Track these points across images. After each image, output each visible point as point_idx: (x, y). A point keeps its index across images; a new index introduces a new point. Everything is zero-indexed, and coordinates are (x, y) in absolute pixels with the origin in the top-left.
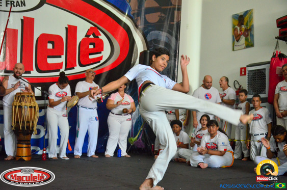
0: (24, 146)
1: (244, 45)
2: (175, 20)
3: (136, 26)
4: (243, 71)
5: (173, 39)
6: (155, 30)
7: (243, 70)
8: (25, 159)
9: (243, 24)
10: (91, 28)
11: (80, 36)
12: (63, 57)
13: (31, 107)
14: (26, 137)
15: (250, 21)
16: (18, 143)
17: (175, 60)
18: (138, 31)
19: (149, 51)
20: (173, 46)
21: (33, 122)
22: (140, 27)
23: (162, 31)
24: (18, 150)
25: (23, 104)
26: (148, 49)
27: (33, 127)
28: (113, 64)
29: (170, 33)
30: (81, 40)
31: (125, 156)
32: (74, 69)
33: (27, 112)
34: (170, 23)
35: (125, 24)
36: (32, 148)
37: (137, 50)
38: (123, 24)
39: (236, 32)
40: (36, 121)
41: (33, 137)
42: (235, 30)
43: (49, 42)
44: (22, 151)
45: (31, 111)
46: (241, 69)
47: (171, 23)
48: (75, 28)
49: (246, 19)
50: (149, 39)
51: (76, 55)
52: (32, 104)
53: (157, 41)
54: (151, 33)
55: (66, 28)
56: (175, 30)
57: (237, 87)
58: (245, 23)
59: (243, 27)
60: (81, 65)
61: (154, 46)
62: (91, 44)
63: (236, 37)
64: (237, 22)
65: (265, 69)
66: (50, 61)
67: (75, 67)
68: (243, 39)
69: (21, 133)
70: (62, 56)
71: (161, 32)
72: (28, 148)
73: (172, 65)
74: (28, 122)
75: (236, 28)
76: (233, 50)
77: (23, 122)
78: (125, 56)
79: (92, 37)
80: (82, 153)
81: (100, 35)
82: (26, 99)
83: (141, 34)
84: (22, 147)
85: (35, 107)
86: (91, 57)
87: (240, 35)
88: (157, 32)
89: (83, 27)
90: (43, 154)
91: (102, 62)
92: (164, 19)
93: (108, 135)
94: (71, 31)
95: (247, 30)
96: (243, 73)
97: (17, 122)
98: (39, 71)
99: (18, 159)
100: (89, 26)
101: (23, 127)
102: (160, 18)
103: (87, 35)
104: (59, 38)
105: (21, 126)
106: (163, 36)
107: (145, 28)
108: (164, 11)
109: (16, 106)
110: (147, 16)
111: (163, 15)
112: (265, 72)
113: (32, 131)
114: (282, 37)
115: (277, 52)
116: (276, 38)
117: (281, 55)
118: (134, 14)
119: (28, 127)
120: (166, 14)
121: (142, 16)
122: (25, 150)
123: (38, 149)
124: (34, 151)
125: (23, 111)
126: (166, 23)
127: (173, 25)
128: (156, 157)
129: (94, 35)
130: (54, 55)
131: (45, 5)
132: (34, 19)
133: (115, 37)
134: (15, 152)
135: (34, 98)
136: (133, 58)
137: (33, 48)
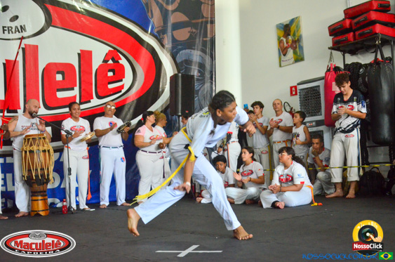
0: (40, 198)
1: (293, 60)
2: (209, 36)
3: (162, 45)
4: (293, 91)
5: (208, 59)
6: (185, 49)
7: (294, 89)
8: (42, 213)
9: (289, 35)
10: (110, 51)
11: (97, 62)
12: (77, 89)
13: (44, 151)
14: (41, 188)
15: (298, 31)
16: (32, 196)
17: (212, 83)
19: (180, 75)
20: (208, 67)
21: (48, 169)
22: (166, 46)
23: (194, 49)
24: (32, 203)
25: (35, 148)
26: (179, 72)
27: (48, 175)
29: (204, 51)
30: (97, 67)
32: (90, 102)
33: (39, 159)
36: (50, 200)
37: (166, 74)
38: (146, 44)
39: (282, 44)
40: (51, 168)
41: (49, 186)
42: (280, 42)
43: (58, 73)
44: (38, 205)
45: (45, 156)
46: (291, 88)
47: (204, 39)
48: (90, 53)
49: (293, 28)
50: (179, 60)
51: (92, 84)
52: (46, 148)
53: (188, 62)
54: (181, 52)
55: (79, 54)
56: (209, 47)
57: (288, 109)
58: (292, 33)
59: (290, 38)
60: (99, 97)
61: (186, 68)
62: (110, 71)
63: (283, 51)
64: (282, 33)
65: (319, 86)
66: (60, 95)
67: (91, 100)
68: (290, 52)
69: (35, 184)
70: (75, 88)
71: (192, 51)
72: (45, 200)
73: (209, 89)
74: (42, 169)
75: (282, 40)
76: (280, 66)
77: (36, 170)
78: (151, 82)
79: (111, 62)
80: (110, 202)
81: (121, 59)
82: (37, 142)
83: (169, 55)
84: (38, 200)
85: (49, 151)
86: (111, 86)
87: (287, 48)
88: (188, 51)
89: (99, 52)
90: (64, 206)
91: (123, 91)
92: (196, 35)
94: (85, 57)
95: (294, 42)
96: (294, 93)
97: (30, 170)
98: (47, 107)
99: (33, 214)
100: (107, 49)
101: (37, 176)
102: (191, 35)
103: (105, 61)
104: (71, 66)
105: (34, 174)
106: (196, 55)
107: (173, 48)
108: (195, 26)
109: (26, 152)
110: (175, 33)
111: (194, 31)
112: (319, 89)
113: (48, 181)
114: (336, 46)
115: (331, 65)
116: (329, 48)
117: (337, 69)
118: (158, 32)
119: (43, 175)
120: (197, 29)
121: (170, 34)
122: (40, 203)
123: (57, 201)
124: (53, 204)
125: (35, 156)
126: (197, 40)
127: (206, 41)
128: (198, 199)
129: (113, 60)
130: (65, 87)
131: (51, 28)
132: (37, 46)
133: (137, 61)
134: (29, 206)
135: (47, 140)
136: (161, 84)
137: (38, 81)
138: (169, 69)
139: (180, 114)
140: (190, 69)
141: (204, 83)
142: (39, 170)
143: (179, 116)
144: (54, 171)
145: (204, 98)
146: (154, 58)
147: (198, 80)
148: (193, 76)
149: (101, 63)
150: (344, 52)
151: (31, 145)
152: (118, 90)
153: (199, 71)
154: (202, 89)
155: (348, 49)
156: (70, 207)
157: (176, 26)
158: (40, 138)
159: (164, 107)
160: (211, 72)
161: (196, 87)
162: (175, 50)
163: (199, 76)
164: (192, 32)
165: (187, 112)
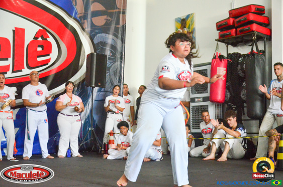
2: (121, 23)
3: (83, 29)
5: (119, 42)
6: (102, 33)
9: (185, 27)
10: (40, 30)
11: (29, 38)
12: (10, 60)
15: (192, 25)
17: (121, 62)
18: (85, 34)
19: (95, 54)
20: (119, 49)
22: (86, 30)
23: (109, 34)
26: (95, 51)
29: (116, 35)
30: (29, 43)
32: (22, 71)
34: (115, 27)
37: (84, 52)
38: (70, 26)
47: (117, 26)
48: (23, 30)
49: (188, 22)
50: (96, 41)
51: (24, 56)
53: (104, 44)
54: (98, 35)
55: (13, 31)
56: (121, 33)
58: (187, 26)
59: (186, 29)
60: (29, 68)
61: (101, 48)
62: (39, 46)
65: (206, 70)
67: (23, 70)
71: (107, 35)
73: (119, 67)
75: (179, 31)
78: (73, 58)
79: (40, 39)
81: (49, 37)
83: (88, 37)
86: (39, 59)
88: (103, 35)
89: (31, 30)
91: (50, 64)
93: (59, 136)
94: (19, 33)
100: (38, 28)
102: (106, 22)
103: (36, 38)
106: (109, 38)
107: (91, 31)
108: (110, 15)
110: (94, 19)
111: (109, 19)
112: (207, 72)
114: (222, 39)
115: (217, 53)
116: (216, 40)
117: (221, 57)
118: (80, 17)
120: (111, 18)
121: (89, 20)
126: (112, 26)
127: (118, 28)
128: (105, 156)
129: (42, 37)
133: (62, 40)
136: (81, 60)
138: (87, 48)
139: (93, 86)
140: (103, 50)
141: (115, 62)
143: (93, 87)
145: (115, 73)
146: (75, 39)
147: (109, 58)
148: (106, 56)
149: (32, 39)
150: (228, 44)
152: (45, 63)
153: (111, 52)
154: (113, 66)
155: (230, 42)
157: (95, 14)
159: (82, 79)
160: (121, 53)
161: (108, 65)
162: (93, 33)
163: (111, 56)
164: (107, 20)
165: (99, 84)
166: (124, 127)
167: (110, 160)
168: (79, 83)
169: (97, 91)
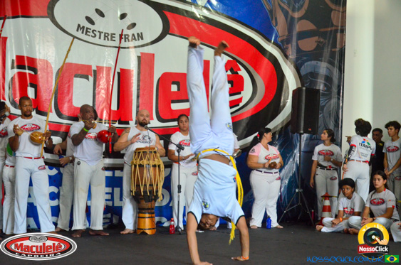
0: (147, 215)
2: (338, 46)
3: (286, 56)
5: (336, 71)
6: (311, 60)
8: (149, 232)
10: (229, 61)
13: (154, 166)
14: (149, 205)
16: (139, 213)
17: (339, 99)
18: (288, 62)
19: (304, 88)
20: (335, 80)
21: (157, 185)
22: (290, 57)
23: (321, 61)
25: (145, 162)
26: (303, 85)
27: (157, 192)
28: (256, 107)
29: (331, 63)
31: (276, 228)
33: (148, 174)
34: (331, 51)
35: (271, 54)
36: (157, 219)
37: (288, 88)
38: (268, 54)
40: (161, 184)
41: (158, 204)
43: (174, 83)
44: (145, 222)
45: (155, 170)
47: (333, 50)
48: (207, 63)
50: (303, 72)
51: (208, 96)
52: (156, 163)
53: (314, 75)
54: (306, 64)
56: (338, 59)
61: (311, 81)
66: (175, 106)
69: (142, 200)
71: (319, 62)
72: (151, 218)
73: (335, 105)
74: (151, 185)
77: (145, 185)
78: (272, 96)
81: (240, 70)
82: (148, 155)
83: (292, 66)
84: (144, 218)
85: (159, 166)
88: (314, 63)
90: (171, 226)
91: (241, 105)
92: (325, 43)
97: (138, 186)
98: (160, 119)
99: (139, 232)
100: (226, 59)
101: (145, 192)
102: (318, 46)
105: (142, 190)
106: (323, 67)
107: (297, 59)
108: (323, 35)
109: (135, 166)
110: (300, 42)
111: (322, 40)
113: (157, 197)
118: (282, 41)
119: (151, 192)
120: (325, 39)
121: (294, 44)
122: (147, 220)
123: (164, 219)
124: (159, 223)
125: (145, 171)
126: (325, 50)
127: (335, 52)
128: (318, 227)
129: (232, 70)
130: (180, 99)
131: (168, 36)
132: (154, 55)
133: (258, 73)
134: (135, 223)
135: (158, 155)
136: (282, 98)
137: (152, 91)
138: (292, 82)
139: (302, 132)
140: (315, 83)
141: (330, 99)
142: (148, 186)
143: (301, 134)
144: (163, 187)
145: (330, 114)
146: (276, 70)
147: (323, 95)
148: (319, 90)
151: (141, 159)
153: (325, 85)
154: (327, 105)
156: (178, 227)
157: (302, 35)
158: (151, 152)
159: (285, 124)
160: (339, 87)
161: (321, 102)
162: (299, 62)
163: (325, 91)
164: (319, 42)
165: (310, 130)
166: (348, 186)
167: (325, 233)
168: (282, 128)
169: (305, 139)
